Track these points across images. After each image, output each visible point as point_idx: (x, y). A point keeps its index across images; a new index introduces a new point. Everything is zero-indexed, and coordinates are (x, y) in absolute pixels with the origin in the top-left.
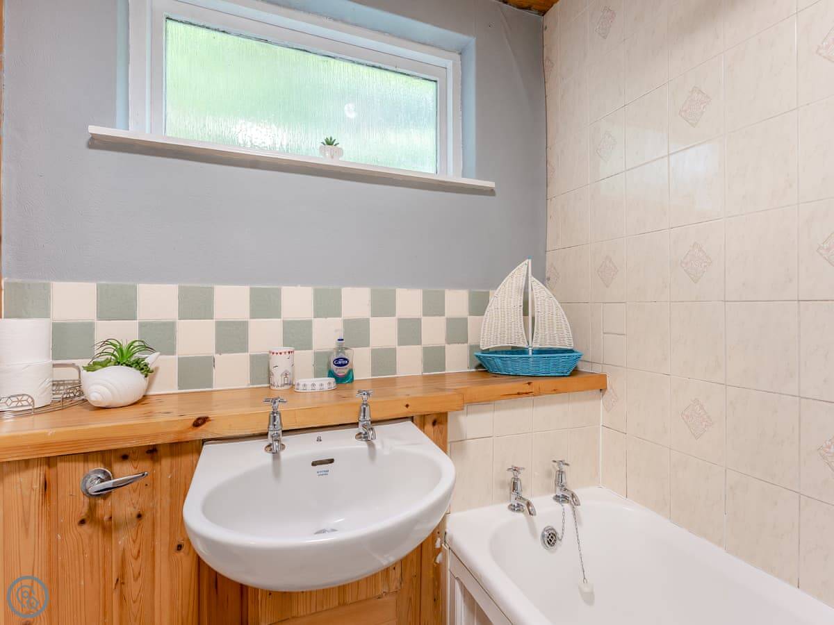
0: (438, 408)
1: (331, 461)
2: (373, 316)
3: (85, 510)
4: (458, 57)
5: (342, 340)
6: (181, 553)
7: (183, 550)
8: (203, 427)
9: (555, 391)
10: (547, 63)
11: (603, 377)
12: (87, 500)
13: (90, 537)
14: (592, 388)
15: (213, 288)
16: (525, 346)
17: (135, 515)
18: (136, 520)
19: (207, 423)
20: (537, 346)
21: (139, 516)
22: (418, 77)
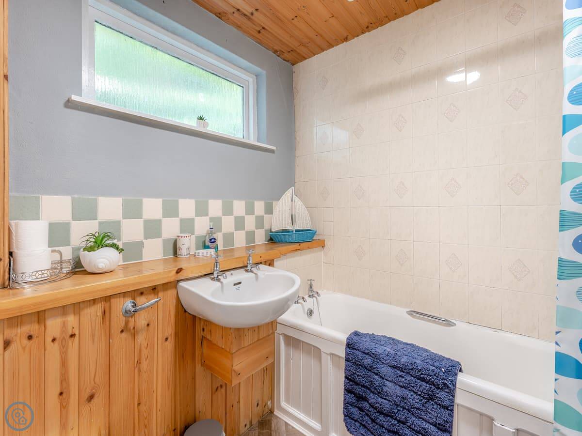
0: (271, 258)
1: (240, 283)
2: (224, 215)
3: (123, 324)
4: (255, 77)
5: (212, 229)
6: (167, 342)
7: (168, 340)
8: (180, 273)
9: (309, 248)
10: (295, 90)
11: (324, 241)
12: (124, 318)
13: (126, 340)
14: (319, 246)
15: (142, 200)
16: (292, 228)
17: (146, 325)
18: (146, 327)
19: (182, 271)
20: (297, 228)
21: (148, 325)
22: (235, 83)
